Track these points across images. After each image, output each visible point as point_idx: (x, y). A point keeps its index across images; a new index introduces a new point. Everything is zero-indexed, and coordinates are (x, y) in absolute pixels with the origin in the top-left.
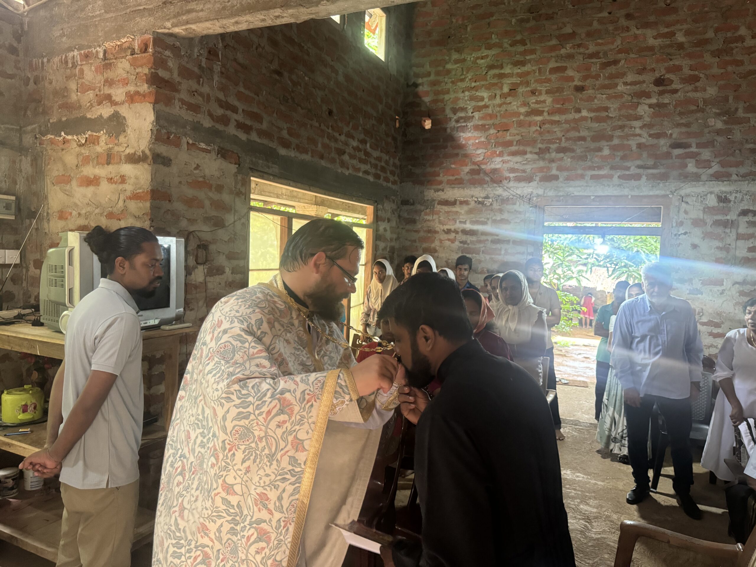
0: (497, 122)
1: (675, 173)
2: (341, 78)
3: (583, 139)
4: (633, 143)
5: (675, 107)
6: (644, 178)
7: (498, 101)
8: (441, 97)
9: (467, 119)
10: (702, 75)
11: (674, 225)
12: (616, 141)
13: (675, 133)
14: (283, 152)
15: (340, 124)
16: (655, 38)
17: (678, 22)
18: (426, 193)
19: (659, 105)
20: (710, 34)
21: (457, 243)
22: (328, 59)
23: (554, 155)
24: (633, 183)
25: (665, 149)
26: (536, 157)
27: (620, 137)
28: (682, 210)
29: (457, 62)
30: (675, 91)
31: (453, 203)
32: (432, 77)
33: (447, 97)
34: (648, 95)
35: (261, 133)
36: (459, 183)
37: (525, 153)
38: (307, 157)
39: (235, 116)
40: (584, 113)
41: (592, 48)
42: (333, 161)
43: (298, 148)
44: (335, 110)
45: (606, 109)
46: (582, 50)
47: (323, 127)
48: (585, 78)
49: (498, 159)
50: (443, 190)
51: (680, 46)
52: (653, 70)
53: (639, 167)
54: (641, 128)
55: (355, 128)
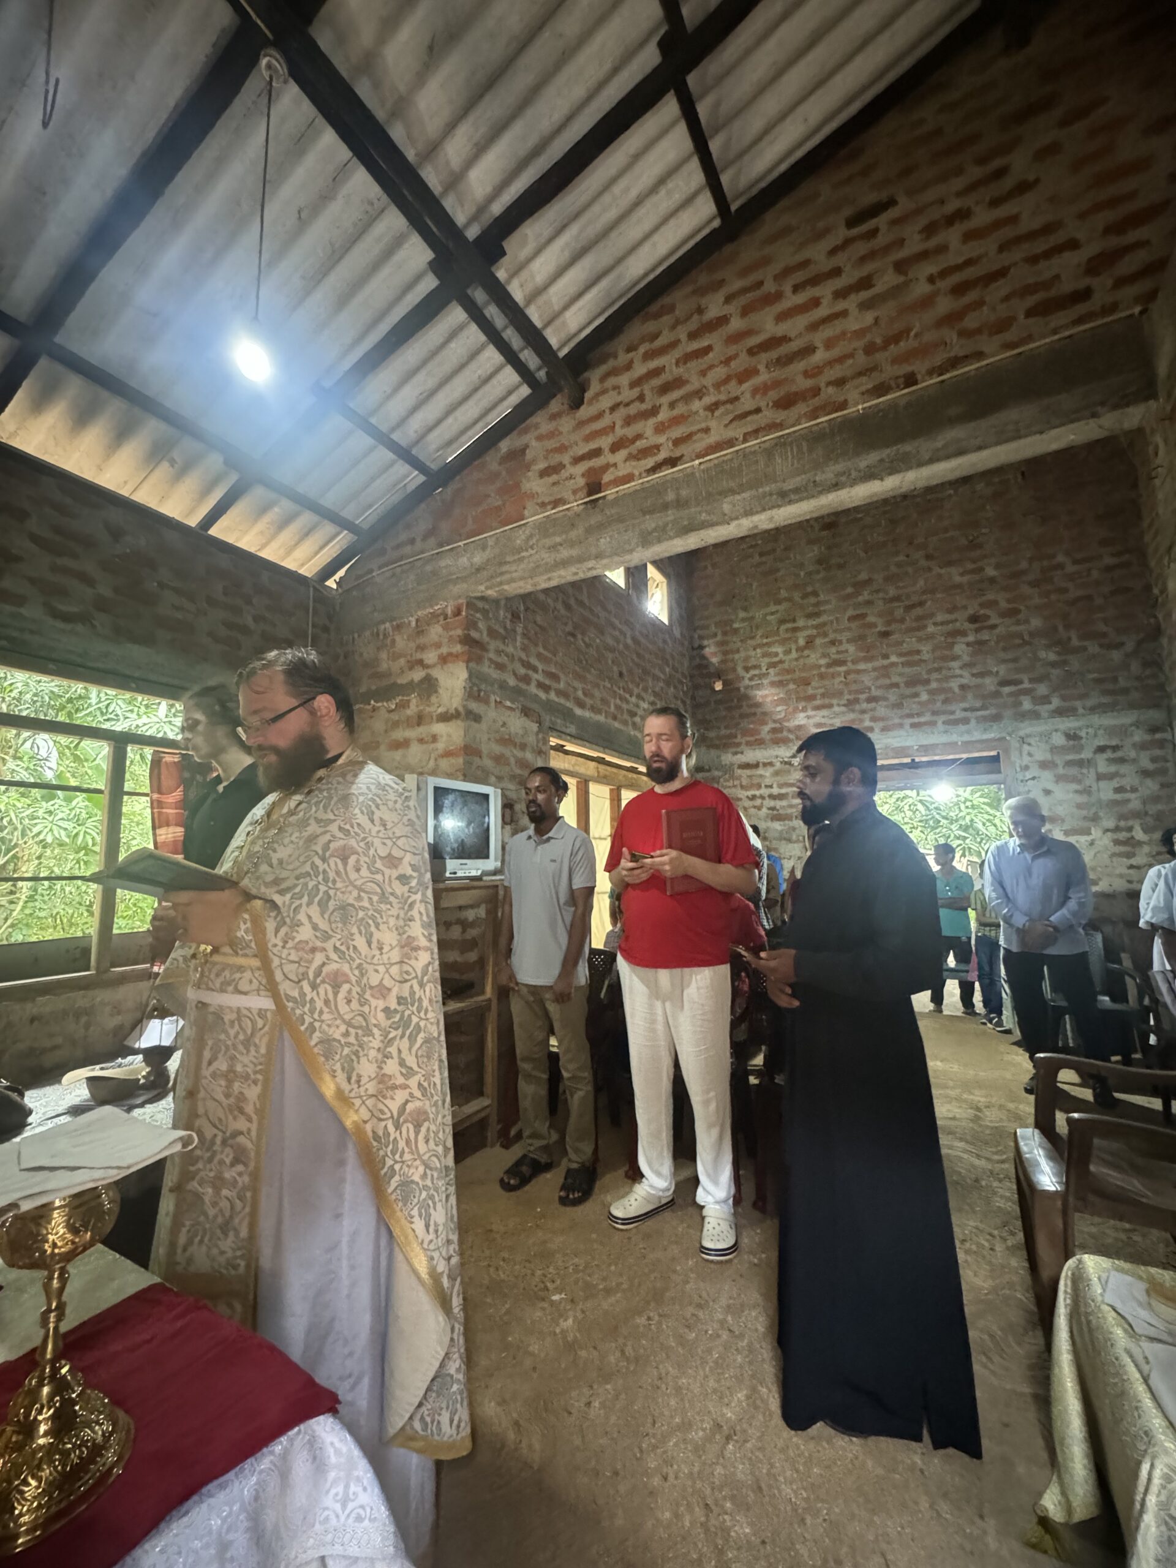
0: (797, 674)
1: (1008, 713)
2: (629, 641)
3: (896, 685)
4: (954, 684)
5: (997, 643)
6: (973, 722)
7: (794, 655)
8: (730, 656)
9: (761, 676)
10: (1022, 608)
11: (1018, 769)
12: (934, 685)
13: (1002, 669)
14: (578, 712)
15: (631, 686)
16: (962, 575)
17: (985, 557)
18: (723, 758)
19: (981, 643)
20: (1024, 565)
21: (764, 810)
22: (617, 622)
23: (865, 705)
24: (962, 728)
25: (993, 688)
26: (843, 709)
27: (937, 680)
28: (1025, 753)
29: (743, 620)
30: (994, 627)
31: (756, 766)
32: (719, 638)
33: (737, 656)
34: (963, 633)
35: (559, 693)
36: (760, 743)
37: (830, 706)
38: (601, 718)
39: (535, 676)
40: (894, 659)
41: (892, 592)
42: (625, 723)
43: (593, 709)
44: (624, 671)
45: (918, 652)
46: (881, 595)
47: (616, 689)
48: (888, 623)
49: (802, 715)
50: (742, 753)
51: (992, 580)
52: (965, 607)
53: (965, 710)
54: (961, 668)
55: (645, 690)
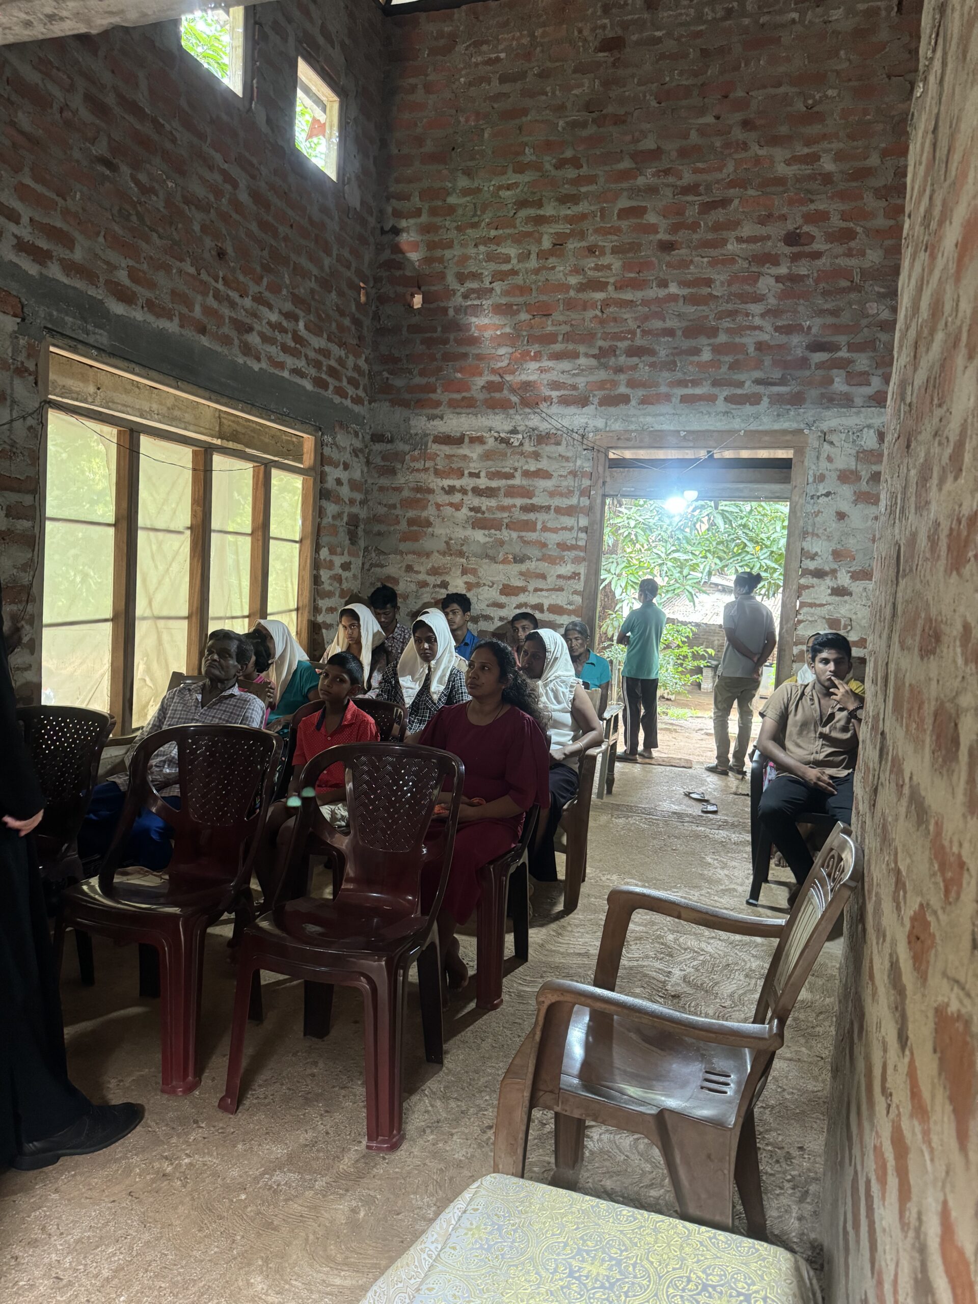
0: (532, 299)
1: (814, 393)
2: (243, 197)
3: (670, 332)
4: (749, 341)
5: (817, 281)
6: (765, 401)
7: (533, 263)
8: (438, 253)
9: (482, 293)
10: (859, 229)
11: (811, 480)
12: (722, 338)
13: (815, 325)
14: (118, 308)
15: (241, 278)
16: (788, 163)
17: (824, 137)
18: (412, 423)
19: (794, 278)
20: (874, 160)
21: (464, 510)
22: (218, 157)
23: (622, 360)
24: (748, 409)
25: (799, 352)
26: (593, 362)
27: (728, 331)
28: (824, 456)
29: (466, 192)
30: (817, 255)
31: (458, 441)
32: (424, 218)
33: (448, 254)
34: (774, 260)
35: (69, 267)
36: (468, 405)
37: (575, 355)
38: (171, 326)
39: (13, 228)
40: (673, 289)
41: (688, 177)
42: (226, 341)
43: (150, 306)
44: (230, 250)
45: (708, 282)
46: (671, 180)
47: (204, 276)
48: (675, 228)
49: (533, 365)
50: (442, 418)
51: (827, 179)
52: (784, 218)
53: (758, 382)
54: (763, 316)
55: (275, 289)
